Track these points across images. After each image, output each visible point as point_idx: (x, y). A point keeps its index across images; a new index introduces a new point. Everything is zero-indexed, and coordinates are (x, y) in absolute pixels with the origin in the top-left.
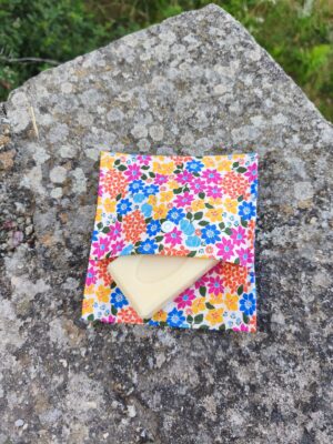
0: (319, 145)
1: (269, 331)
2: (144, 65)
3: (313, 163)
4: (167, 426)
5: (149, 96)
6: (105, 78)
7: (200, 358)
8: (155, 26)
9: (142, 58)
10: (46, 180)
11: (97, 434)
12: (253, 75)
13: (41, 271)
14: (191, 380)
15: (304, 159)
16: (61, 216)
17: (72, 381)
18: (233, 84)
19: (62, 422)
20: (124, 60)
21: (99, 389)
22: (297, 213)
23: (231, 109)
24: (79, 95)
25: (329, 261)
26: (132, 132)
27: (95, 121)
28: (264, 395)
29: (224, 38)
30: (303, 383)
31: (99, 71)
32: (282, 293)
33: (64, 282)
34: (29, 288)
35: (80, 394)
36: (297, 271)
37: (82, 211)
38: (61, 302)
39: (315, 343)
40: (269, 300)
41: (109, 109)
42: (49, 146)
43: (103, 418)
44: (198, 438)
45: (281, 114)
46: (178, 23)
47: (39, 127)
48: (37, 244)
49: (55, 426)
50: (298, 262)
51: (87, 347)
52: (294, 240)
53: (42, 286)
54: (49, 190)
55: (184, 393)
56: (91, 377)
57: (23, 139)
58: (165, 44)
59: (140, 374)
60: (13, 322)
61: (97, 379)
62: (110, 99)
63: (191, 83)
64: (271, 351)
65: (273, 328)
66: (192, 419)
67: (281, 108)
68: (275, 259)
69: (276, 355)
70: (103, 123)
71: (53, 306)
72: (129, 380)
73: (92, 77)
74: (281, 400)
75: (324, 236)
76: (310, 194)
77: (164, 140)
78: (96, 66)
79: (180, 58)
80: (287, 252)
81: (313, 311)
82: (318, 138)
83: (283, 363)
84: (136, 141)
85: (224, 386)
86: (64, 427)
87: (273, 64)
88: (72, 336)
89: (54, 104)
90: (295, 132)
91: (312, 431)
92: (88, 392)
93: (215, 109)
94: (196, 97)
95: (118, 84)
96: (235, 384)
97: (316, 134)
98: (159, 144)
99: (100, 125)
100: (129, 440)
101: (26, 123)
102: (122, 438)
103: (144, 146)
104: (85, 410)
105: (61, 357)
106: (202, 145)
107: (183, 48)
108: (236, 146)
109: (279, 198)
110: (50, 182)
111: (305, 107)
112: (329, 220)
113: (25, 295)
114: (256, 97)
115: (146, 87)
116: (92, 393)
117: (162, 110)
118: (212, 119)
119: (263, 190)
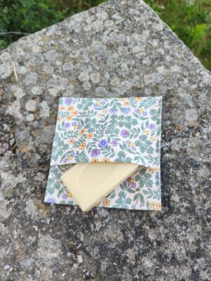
0: (201, 85)
1: (169, 206)
2: (86, 34)
3: (197, 97)
4: (103, 268)
5: (90, 54)
6: (61, 42)
7: (124, 224)
8: (94, 8)
9: (85, 29)
10: (23, 109)
11: (58, 273)
12: (158, 40)
13: (20, 168)
14: (119, 239)
15: (191, 94)
16: (33, 132)
17: (41, 240)
18: (145, 46)
19: (35, 266)
20: (73, 31)
21: (59, 245)
22: (187, 129)
23: (144, 62)
24: (45, 54)
25: (208, 161)
26: (79, 77)
27: (55, 71)
28: (166, 248)
29: (139, 16)
30: (191, 240)
31: (57, 38)
32: (178, 182)
33: (35, 175)
34: (12, 180)
35: (46, 248)
36: (187, 167)
37: (47, 129)
38: (33, 188)
39: (199, 214)
40: (169, 186)
41: (64, 63)
42: (25, 87)
43: (62, 263)
44: (123, 276)
45: (176, 65)
46: (109, 6)
47: (18, 75)
48: (17, 151)
49: (30, 269)
50: (187, 161)
51: (51, 217)
52: (185, 147)
53: (21, 178)
54: (25, 115)
56: (54, 237)
57: (8, 83)
58: (100, 20)
59: (85, 235)
60: (2, 202)
61: (58, 239)
62: (65, 55)
63: (118, 45)
64: (171, 219)
65: (171, 204)
66: (119, 264)
67: (176, 61)
68: (173, 160)
69: (174, 222)
70: (60, 71)
71: (28, 191)
72: (79, 239)
73: (52, 42)
74: (177, 251)
75: (204, 144)
76: (196, 117)
77: (100, 82)
78: (55, 35)
79: (110, 29)
80: (181, 155)
81: (198, 193)
82: (200, 81)
83: (178, 227)
84: (81, 83)
85: (140, 242)
86: (36, 269)
87: (171, 33)
88: (41, 211)
89: (28, 60)
90: (185, 77)
91: (197, 271)
92: (52, 247)
93: (134, 62)
94: (121, 54)
95: (70, 46)
96: (147, 240)
97: (200, 78)
98: (97, 86)
99: (58, 73)
100: (78, 277)
101: (10, 73)
102: (74, 276)
103: (87, 86)
104: (50, 258)
105: (34, 225)
106: (125, 86)
107: (112, 22)
108: (147, 87)
109: (176, 120)
110: (25, 111)
111: (192, 61)
112: (208, 134)
113: (10, 184)
114: (160, 54)
115: (88, 48)
116: (54, 247)
117: (98, 63)
118: (131, 68)
119: (165, 114)
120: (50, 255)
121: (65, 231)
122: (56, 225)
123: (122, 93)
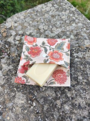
1: (77, 81)
2: (43, 12)
4: (45, 109)
5: (44, 19)
6: (32, 15)
7: (56, 89)
8: (46, 3)
9: (43, 10)
10: (14, 39)
11: (23, 111)
12: (73, 14)
13: (11, 63)
14: (53, 95)
15: (87, 34)
16: (18, 48)
17: (17, 95)
18: (67, 16)
20: (38, 11)
21: (25, 97)
22: (85, 48)
23: (67, 22)
24: (25, 19)
26: (39, 27)
27: (29, 25)
28: (76, 101)
29: (65, 5)
30: (88, 97)
31: (31, 13)
32: (81, 70)
33: (17, 66)
34: (7, 68)
35: (19, 99)
36: (86, 64)
38: (16, 71)
40: (78, 72)
41: (33, 22)
42: (16, 31)
43: (26, 106)
44: (55, 113)
48: (10, 55)
49: (11, 108)
50: (86, 62)
52: (85, 56)
54: (15, 42)
55: (51, 99)
56: (23, 94)
58: (49, 7)
59: (38, 93)
60: (1, 77)
61: (25, 94)
62: (33, 20)
63: (56, 16)
64: (78, 87)
65: (78, 80)
66: (53, 107)
67: (80, 22)
68: (79, 61)
69: (80, 88)
70: (31, 25)
71: (13, 73)
72: (34, 94)
73: (29, 15)
74: (81, 102)
76: (89, 43)
77: (48, 29)
79: (53, 10)
80: (83, 60)
83: (82, 91)
84: (40, 30)
85: (63, 97)
86: (14, 108)
87: (78, 11)
89: (18, 21)
90: (84, 27)
92: (22, 98)
93: (62, 22)
94: (57, 19)
95: (36, 16)
96: (67, 97)
98: (46, 30)
99: (30, 26)
100: (33, 113)
101: (11, 26)
102: (31, 112)
103: (42, 31)
104: (20, 103)
105: (14, 87)
106: (58, 31)
107: (54, 8)
108: (68, 31)
109: (80, 44)
110: (15, 40)
111: (87, 21)
113: (6, 69)
114: (73, 19)
115: (43, 17)
116: (23, 98)
117: (47, 22)
118: (61, 24)
119: (75, 42)
121: (28, 91)
122: (24, 88)
123: (57, 33)
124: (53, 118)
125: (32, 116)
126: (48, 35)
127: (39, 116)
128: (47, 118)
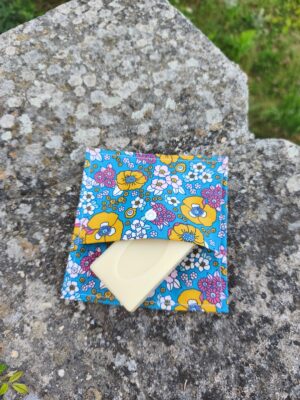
0: (224, 80)
2: (77, 28)
3: (220, 94)
4: (112, 313)
5: (83, 52)
6: (43, 40)
9: (75, 22)
11: (54, 327)
12: (168, 30)
15: (213, 92)
16: (11, 154)
17: (30, 288)
18: (152, 38)
19: (24, 322)
20: (59, 25)
21: (53, 291)
22: (210, 134)
23: (152, 57)
24: (22, 56)
25: (238, 170)
26: (69, 82)
27: (37, 76)
29: (143, 3)
31: (38, 35)
33: (18, 208)
35: (37, 298)
37: (29, 149)
38: (16, 224)
43: (58, 314)
44: (139, 319)
45: (192, 59)
49: (17, 326)
51: (40, 258)
56: (46, 283)
58: (94, 10)
61: (51, 284)
62: (49, 57)
63: (117, 39)
67: (192, 54)
70: (44, 76)
71: (9, 229)
73: (32, 41)
75: (233, 152)
76: (220, 119)
77: (97, 85)
78: (35, 31)
79: (106, 20)
82: (223, 75)
84: (72, 88)
86: (25, 326)
87: (185, 21)
88: (27, 251)
90: (205, 71)
92: (44, 295)
93: (138, 58)
94: (122, 50)
95: (56, 44)
98: (93, 89)
99: (42, 79)
100: (82, 328)
102: (75, 328)
103: (80, 92)
104: (42, 309)
105: (19, 269)
106: (129, 87)
107: (109, 12)
108: (157, 86)
109: (195, 123)
110: (0, 128)
111: (212, 52)
112: (236, 139)
114: (172, 47)
115: (79, 46)
116: (47, 295)
117: (94, 63)
118: (136, 66)
119: (180, 118)
120: (43, 306)
122: (48, 266)
123: (126, 97)
124: (136, 333)
125: (79, 338)
126: (100, 104)
127: (97, 334)
128: (120, 334)
